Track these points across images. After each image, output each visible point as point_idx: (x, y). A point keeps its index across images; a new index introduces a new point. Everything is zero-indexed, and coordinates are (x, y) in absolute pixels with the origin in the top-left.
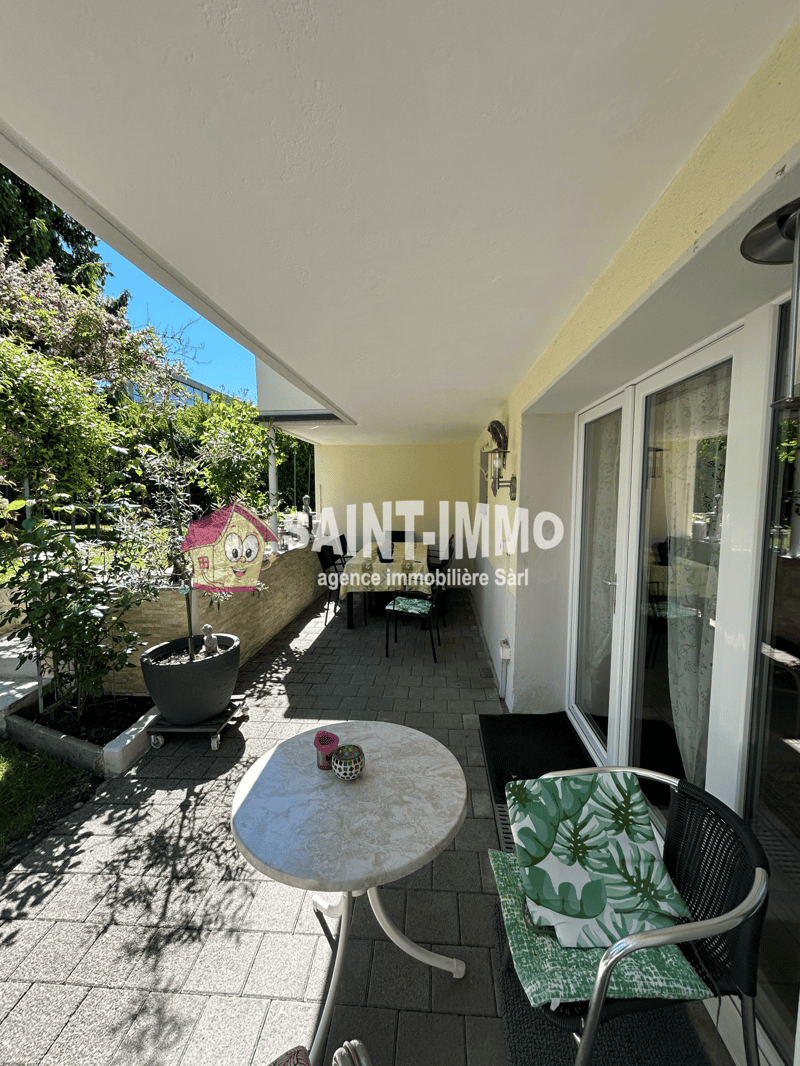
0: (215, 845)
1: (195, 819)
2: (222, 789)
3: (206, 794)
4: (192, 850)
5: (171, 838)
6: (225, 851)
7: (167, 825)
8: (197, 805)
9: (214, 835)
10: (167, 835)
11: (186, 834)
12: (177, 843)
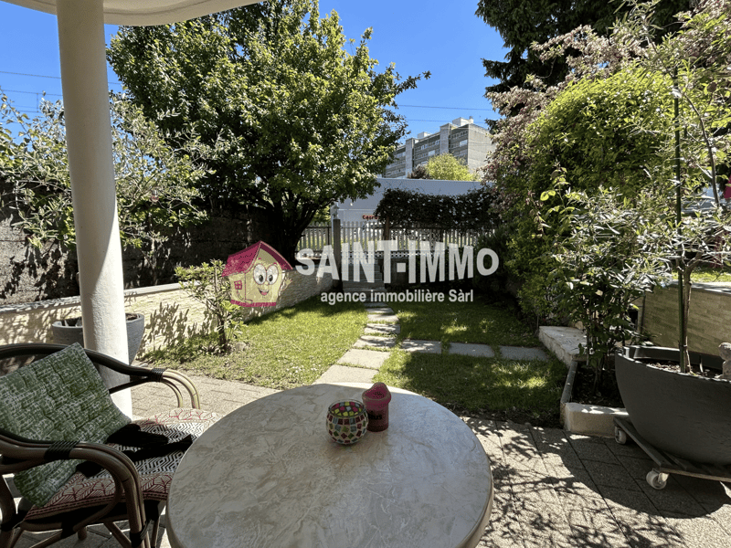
0: (512, 515)
1: (536, 491)
2: (592, 506)
3: (576, 493)
4: (499, 498)
5: (509, 479)
6: (507, 525)
7: (521, 473)
8: (556, 489)
9: (523, 512)
10: (510, 476)
11: (515, 489)
12: (504, 485)
